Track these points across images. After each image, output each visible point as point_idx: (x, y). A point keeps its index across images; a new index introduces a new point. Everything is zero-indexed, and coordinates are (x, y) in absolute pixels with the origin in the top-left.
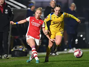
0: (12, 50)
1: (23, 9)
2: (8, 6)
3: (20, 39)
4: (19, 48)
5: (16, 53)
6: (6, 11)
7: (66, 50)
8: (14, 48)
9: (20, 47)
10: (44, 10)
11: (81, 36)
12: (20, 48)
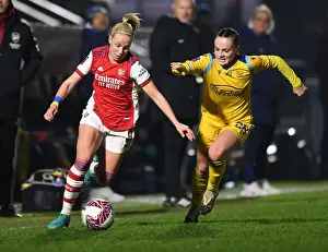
0: (26, 186)
1: (67, 27)
2: (24, 21)
3: (57, 145)
4: (51, 178)
5: (39, 197)
6: (16, 37)
7: (230, 185)
8: (32, 178)
9: (57, 173)
10: (150, 30)
11: (292, 132)
12: (56, 177)
